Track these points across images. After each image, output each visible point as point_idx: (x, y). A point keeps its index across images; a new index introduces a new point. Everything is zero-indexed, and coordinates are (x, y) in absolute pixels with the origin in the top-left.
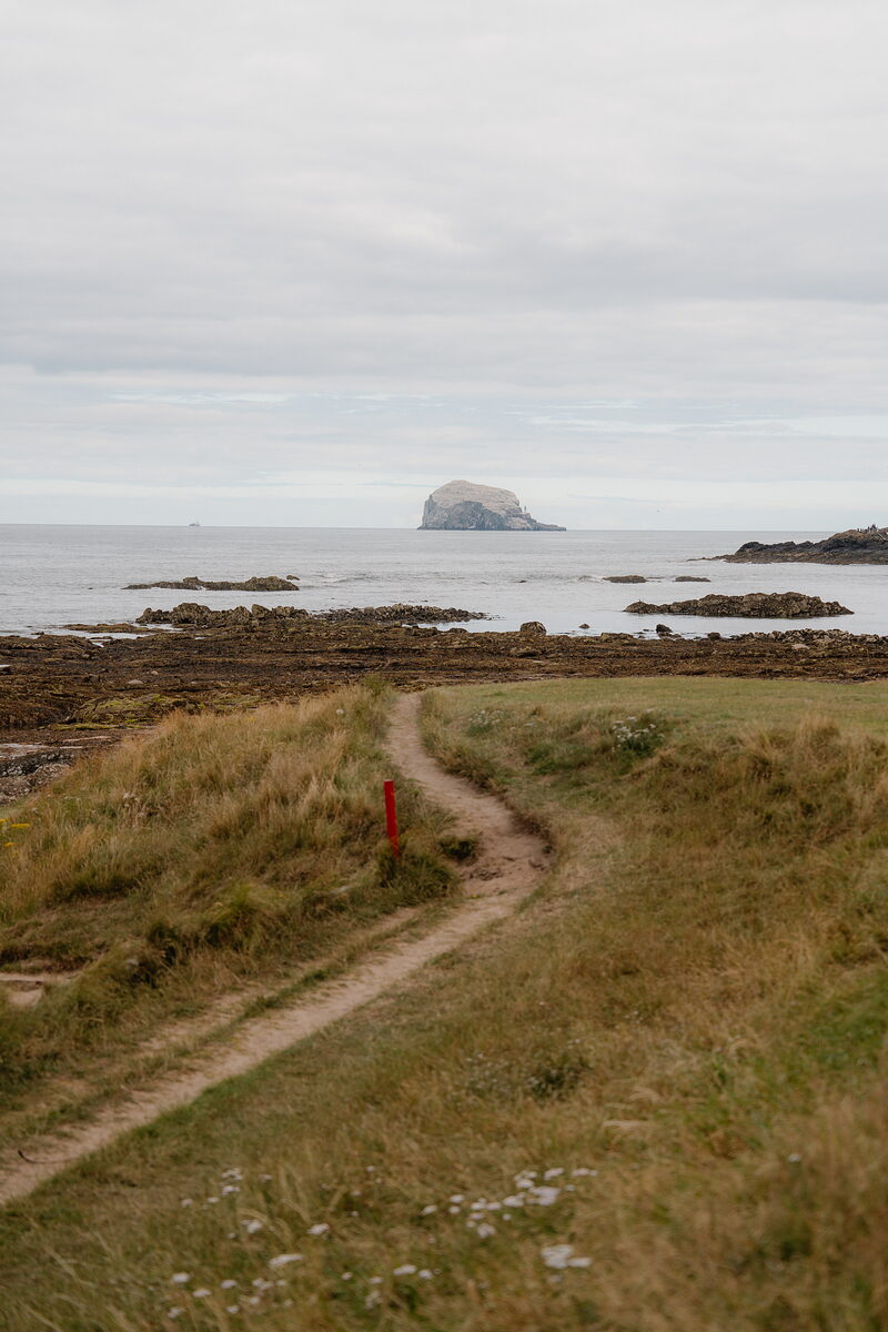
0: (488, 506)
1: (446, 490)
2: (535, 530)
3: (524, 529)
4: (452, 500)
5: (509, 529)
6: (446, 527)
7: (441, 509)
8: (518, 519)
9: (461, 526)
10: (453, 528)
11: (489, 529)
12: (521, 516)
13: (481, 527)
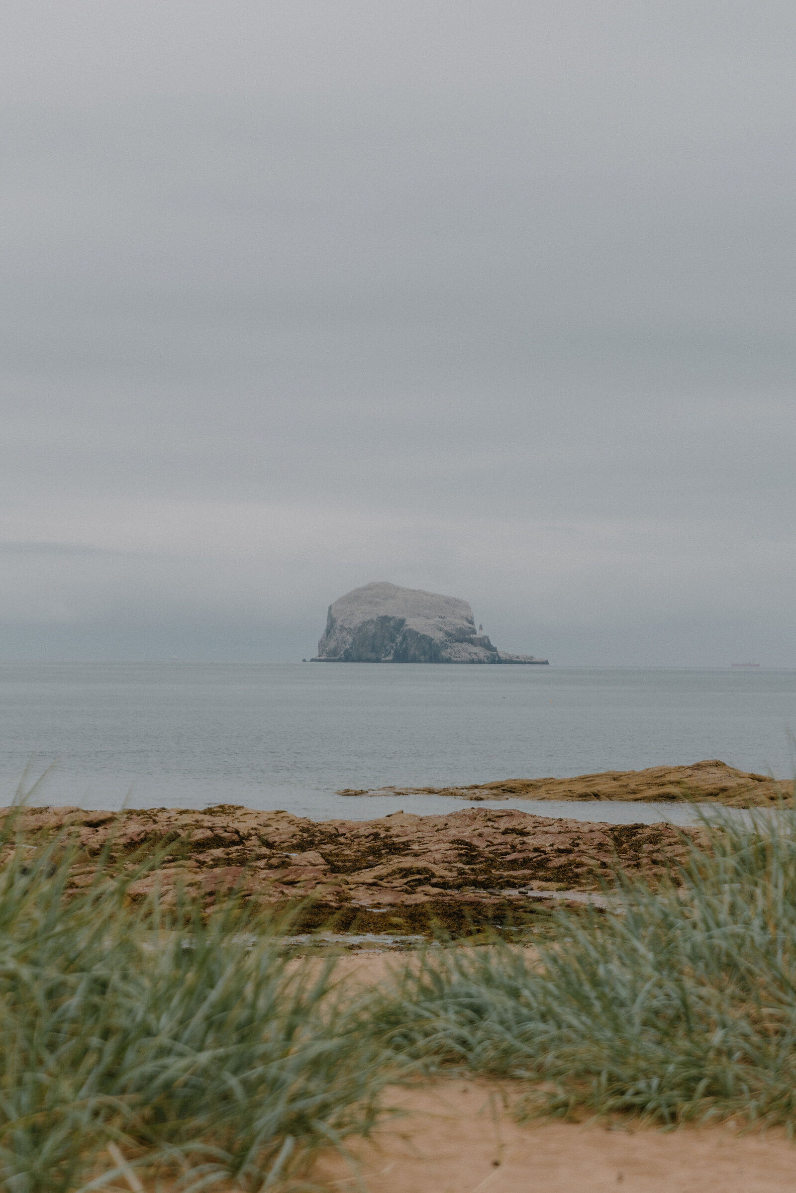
0: (415, 624)
1: (354, 598)
2: (493, 662)
3: (472, 662)
4: (361, 615)
5: (448, 661)
6: (348, 658)
7: (342, 629)
8: (465, 645)
9: (372, 656)
10: (359, 660)
11: (415, 660)
12: (471, 641)
13: (402, 657)
